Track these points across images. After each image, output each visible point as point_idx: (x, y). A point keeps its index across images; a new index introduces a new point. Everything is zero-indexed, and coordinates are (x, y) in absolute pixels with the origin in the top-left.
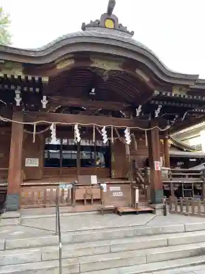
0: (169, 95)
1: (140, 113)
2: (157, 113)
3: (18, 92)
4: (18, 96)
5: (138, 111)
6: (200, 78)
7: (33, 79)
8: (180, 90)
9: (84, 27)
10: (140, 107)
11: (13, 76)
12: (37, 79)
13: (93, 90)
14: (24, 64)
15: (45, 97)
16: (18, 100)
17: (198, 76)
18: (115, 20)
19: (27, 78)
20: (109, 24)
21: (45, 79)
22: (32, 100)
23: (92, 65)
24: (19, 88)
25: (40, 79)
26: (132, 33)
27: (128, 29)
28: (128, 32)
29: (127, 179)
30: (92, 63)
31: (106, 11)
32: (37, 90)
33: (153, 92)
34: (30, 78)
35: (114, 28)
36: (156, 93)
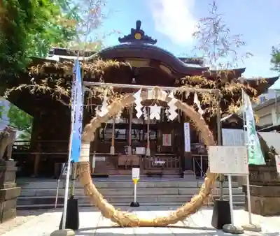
9: (120, 40)
13: (133, 80)
18: (142, 33)
20: (138, 36)
26: (155, 41)
27: (152, 38)
28: (152, 40)
31: (135, 28)
33: (174, 81)
35: (142, 39)
36: (177, 81)
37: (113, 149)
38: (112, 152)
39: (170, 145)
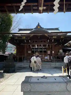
0: (52, 38)
2: (53, 41)
3: (25, 40)
5: (48, 41)
8: (55, 37)
14: (25, 37)
16: (25, 41)
21: (29, 38)
22: (28, 41)
27: (42, 27)
29: (50, 55)
35: (40, 28)
36: (49, 38)
39: (50, 53)
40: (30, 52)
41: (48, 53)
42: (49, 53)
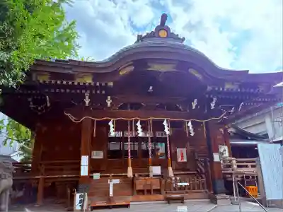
0: (221, 89)
1: (196, 106)
2: (213, 105)
3: (87, 95)
4: (87, 98)
6: (250, 73)
7: (100, 85)
8: (233, 84)
9: (140, 38)
10: (196, 100)
11: (85, 84)
12: (103, 84)
13: (151, 88)
14: (94, 74)
15: (109, 97)
16: (87, 102)
17: (248, 71)
18: (167, 30)
19: (95, 84)
20: (163, 34)
22: (98, 100)
23: (150, 69)
24: (89, 91)
25: (106, 84)
26: (184, 39)
27: (179, 36)
28: (180, 39)
29: (188, 170)
30: (149, 67)
31: (159, 24)
32: (104, 92)
33: (207, 88)
34: (98, 84)
35: (168, 37)
36: (209, 88)
37: (130, 169)
38: (130, 173)
39: (185, 160)
40: (98, 155)
41: (179, 160)
42: (182, 158)
